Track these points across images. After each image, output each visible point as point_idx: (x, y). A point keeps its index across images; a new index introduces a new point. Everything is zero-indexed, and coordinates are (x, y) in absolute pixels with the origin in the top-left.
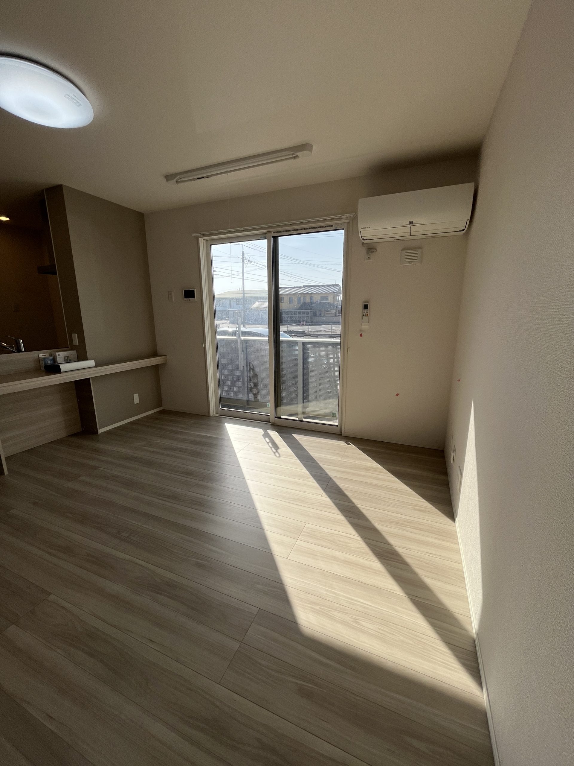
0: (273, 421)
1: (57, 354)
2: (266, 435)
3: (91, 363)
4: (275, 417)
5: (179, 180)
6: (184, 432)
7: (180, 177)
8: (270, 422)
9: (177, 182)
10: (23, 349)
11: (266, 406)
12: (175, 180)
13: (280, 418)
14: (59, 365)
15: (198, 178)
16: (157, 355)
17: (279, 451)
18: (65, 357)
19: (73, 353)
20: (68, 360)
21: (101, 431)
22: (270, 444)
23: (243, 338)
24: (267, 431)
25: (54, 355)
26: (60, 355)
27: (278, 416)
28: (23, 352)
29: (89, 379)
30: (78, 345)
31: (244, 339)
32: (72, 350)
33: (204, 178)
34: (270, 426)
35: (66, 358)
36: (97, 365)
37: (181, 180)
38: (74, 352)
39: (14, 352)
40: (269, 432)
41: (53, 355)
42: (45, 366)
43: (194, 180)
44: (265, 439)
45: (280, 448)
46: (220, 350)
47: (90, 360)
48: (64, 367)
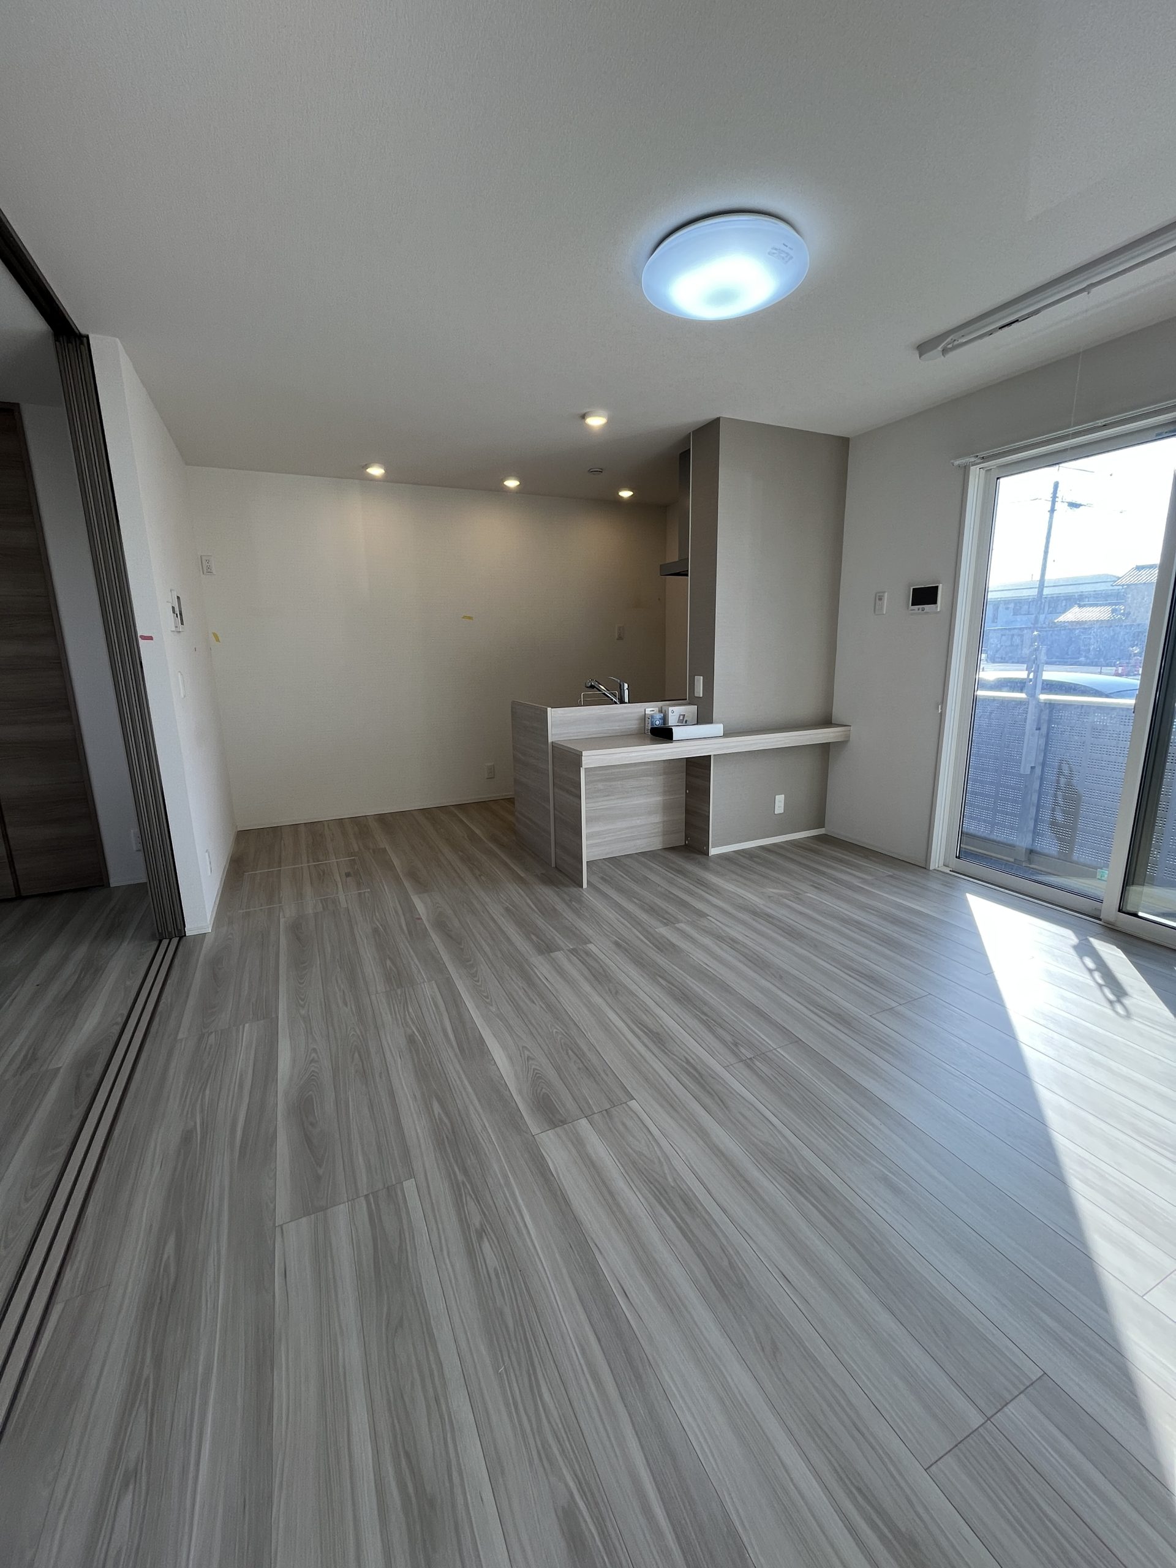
0: (1112, 919)
1: (671, 709)
2: (1084, 950)
3: (717, 729)
4: (1120, 910)
5: (950, 346)
6: (867, 890)
7: (954, 339)
8: (1100, 920)
9: (945, 351)
10: (627, 700)
11: (1093, 876)
12: (940, 348)
13: (1136, 915)
14: (672, 729)
15: (1001, 328)
16: (831, 723)
17: (1126, 1001)
18: (680, 715)
19: (691, 710)
20: (683, 722)
21: (713, 851)
22: (1097, 975)
23: (1043, 697)
24: (1087, 939)
25: (665, 711)
26: (675, 712)
27: (1130, 908)
28: (626, 703)
29: (710, 756)
30: (701, 696)
31: (1045, 700)
32: (690, 704)
33: (1017, 321)
34: (1099, 930)
35: (681, 718)
36: (727, 734)
37: (956, 343)
38: (693, 708)
39: (616, 703)
40: (1096, 943)
41: (663, 711)
42: (651, 728)
43: (990, 333)
44: (1081, 958)
45: (1130, 996)
46: (981, 722)
47: (717, 723)
48: (677, 733)
